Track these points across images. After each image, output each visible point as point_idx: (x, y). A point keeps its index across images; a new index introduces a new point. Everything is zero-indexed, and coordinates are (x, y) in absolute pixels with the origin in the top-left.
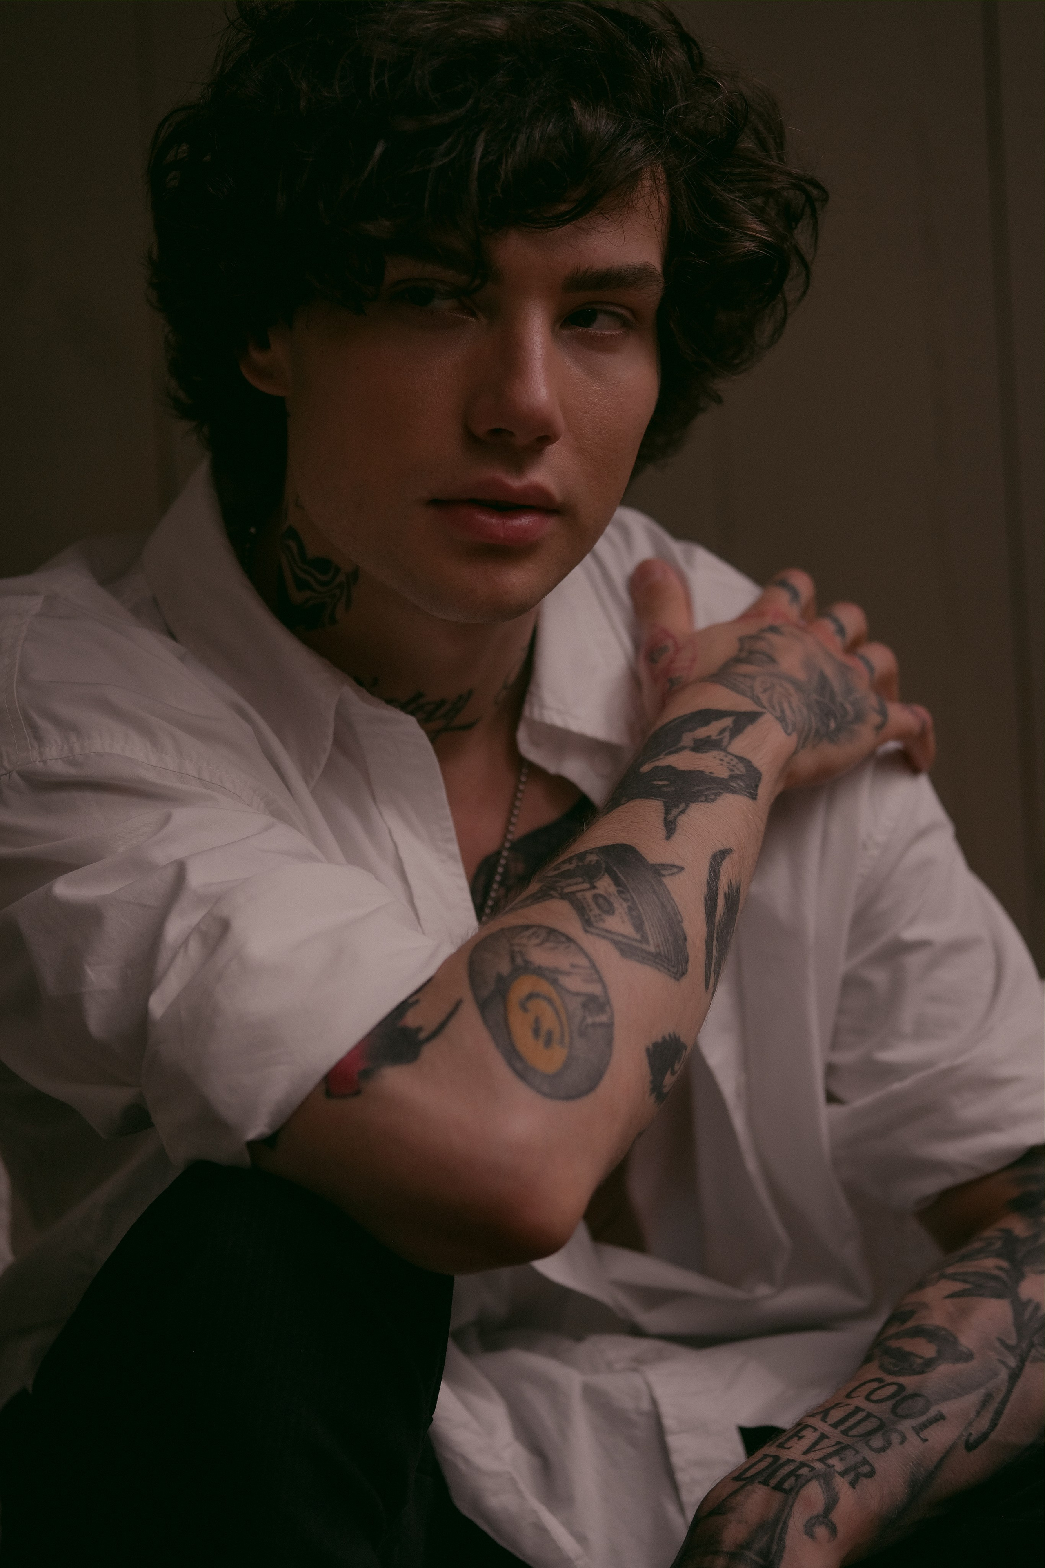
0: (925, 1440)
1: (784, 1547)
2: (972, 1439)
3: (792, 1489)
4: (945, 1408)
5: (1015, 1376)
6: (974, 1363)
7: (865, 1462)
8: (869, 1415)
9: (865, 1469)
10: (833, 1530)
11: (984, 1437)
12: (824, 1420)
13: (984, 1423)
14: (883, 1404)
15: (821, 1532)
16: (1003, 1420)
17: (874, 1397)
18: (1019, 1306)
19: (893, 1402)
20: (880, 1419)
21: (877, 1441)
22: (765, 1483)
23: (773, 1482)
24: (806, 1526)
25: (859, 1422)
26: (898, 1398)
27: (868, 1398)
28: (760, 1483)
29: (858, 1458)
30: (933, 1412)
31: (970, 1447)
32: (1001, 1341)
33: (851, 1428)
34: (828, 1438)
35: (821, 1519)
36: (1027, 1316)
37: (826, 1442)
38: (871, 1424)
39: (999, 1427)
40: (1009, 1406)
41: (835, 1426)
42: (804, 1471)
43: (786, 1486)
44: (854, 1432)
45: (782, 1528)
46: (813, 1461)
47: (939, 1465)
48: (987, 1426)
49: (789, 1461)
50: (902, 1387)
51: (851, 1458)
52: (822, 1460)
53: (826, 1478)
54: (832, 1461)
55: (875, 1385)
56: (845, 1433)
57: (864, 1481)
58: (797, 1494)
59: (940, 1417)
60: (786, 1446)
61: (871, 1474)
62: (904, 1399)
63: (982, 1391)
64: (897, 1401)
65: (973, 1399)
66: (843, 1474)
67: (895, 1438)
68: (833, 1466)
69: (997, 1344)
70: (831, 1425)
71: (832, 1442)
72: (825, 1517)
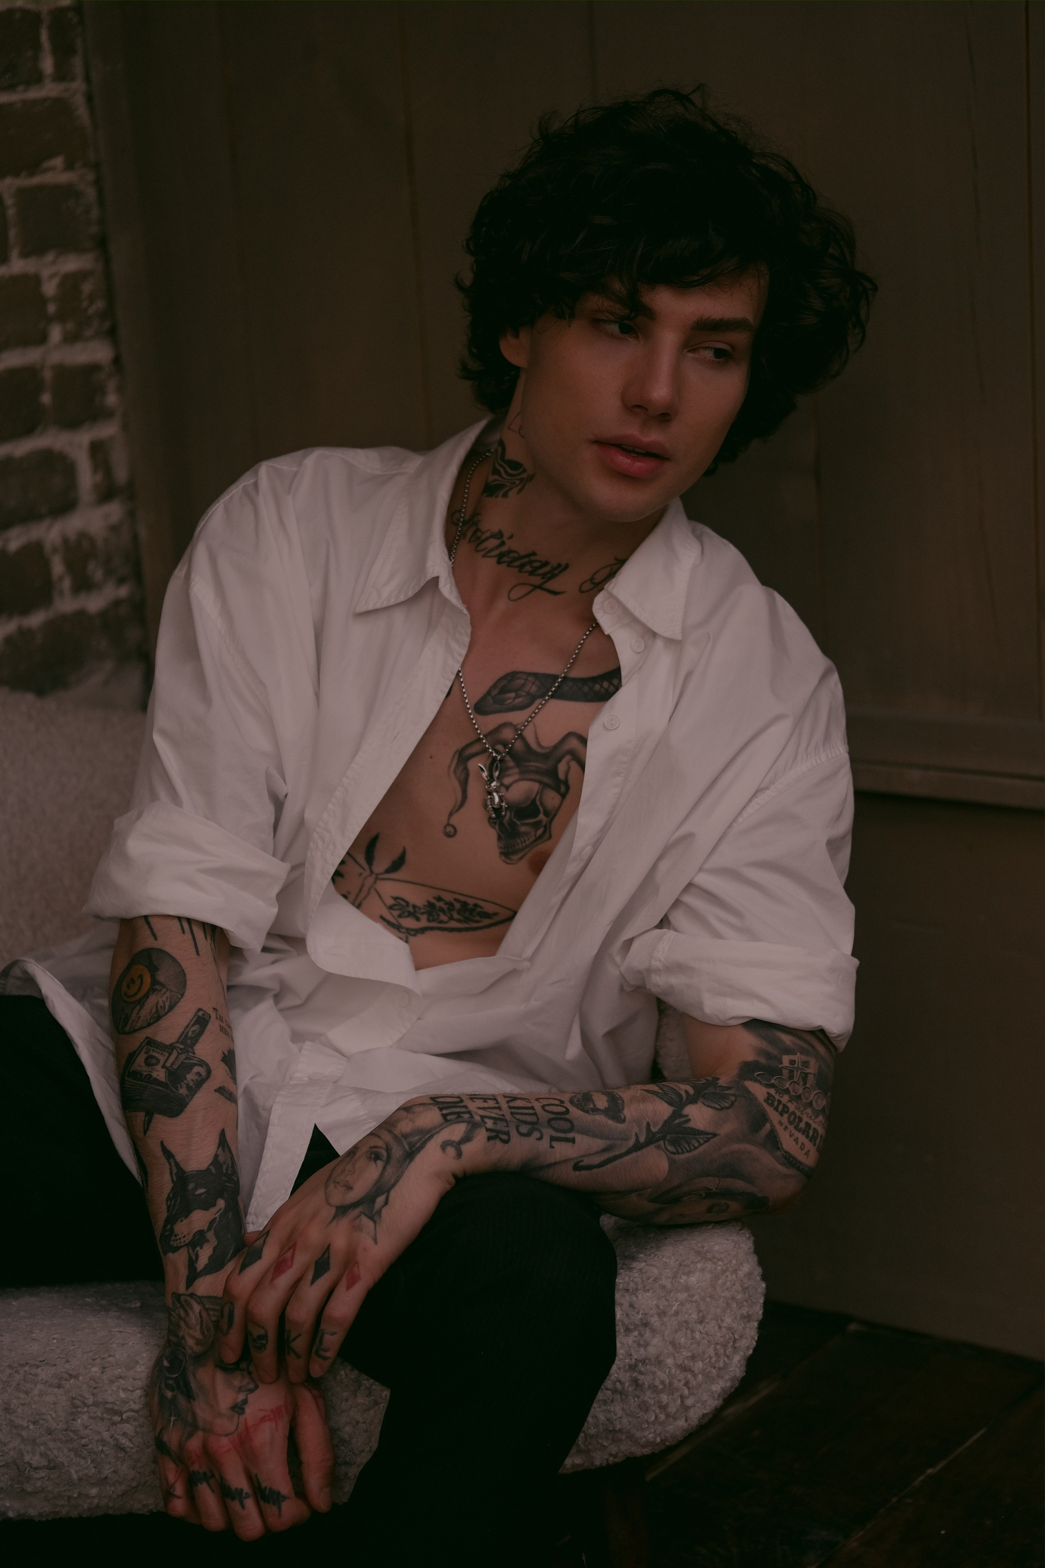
0: (552, 1147)
1: (424, 1147)
2: (581, 1164)
3: (450, 1120)
4: (578, 1137)
5: (638, 1147)
6: (621, 1126)
7: (508, 1133)
8: (535, 1114)
9: (504, 1137)
10: (459, 1154)
11: (589, 1168)
12: (508, 1102)
13: (597, 1160)
14: (547, 1114)
15: (451, 1151)
16: (609, 1166)
17: (547, 1108)
18: (677, 1114)
19: (553, 1116)
20: (538, 1119)
21: (524, 1129)
22: (441, 1109)
23: (445, 1112)
24: (443, 1143)
25: (526, 1114)
26: (557, 1116)
27: (543, 1107)
28: (438, 1107)
29: (506, 1129)
30: (570, 1135)
31: (577, 1167)
32: (648, 1124)
33: (518, 1114)
34: (501, 1110)
35: (455, 1144)
36: (677, 1121)
37: (497, 1111)
38: (529, 1119)
39: (604, 1169)
40: (619, 1161)
41: (510, 1108)
42: (466, 1116)
43: (449, 1117)
44: (518, 1116)
45: (429, 1137)
46: (477, 1114)
47: (550, 1166)
48: (596, 1163)
49: (466, 1107)
50: (567, 1111)
51: (501, 1126)
52: (482, 1117)
53: (474, 1126)
54: (487, 1120)
55: (557, 1102)
56: (512, 1113)
57: (498, 1142)
58: (450, 1125)
59: (573, 1141)
60: (473, 1100)
61: (506, 1142)
62: (561, 1119)
63: (608, 1142)
64: (556, 1118)
65: (599, 1144)
66: (487, 1130)
67: (536, 1135)
68: (486, 1123)
69: (644, 1125)
70: (509, 1106)
71: (501, 1113)
72: (458, 1145)
